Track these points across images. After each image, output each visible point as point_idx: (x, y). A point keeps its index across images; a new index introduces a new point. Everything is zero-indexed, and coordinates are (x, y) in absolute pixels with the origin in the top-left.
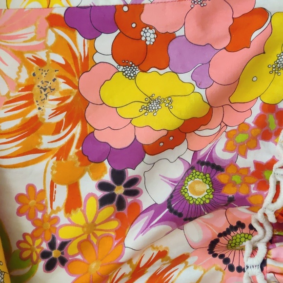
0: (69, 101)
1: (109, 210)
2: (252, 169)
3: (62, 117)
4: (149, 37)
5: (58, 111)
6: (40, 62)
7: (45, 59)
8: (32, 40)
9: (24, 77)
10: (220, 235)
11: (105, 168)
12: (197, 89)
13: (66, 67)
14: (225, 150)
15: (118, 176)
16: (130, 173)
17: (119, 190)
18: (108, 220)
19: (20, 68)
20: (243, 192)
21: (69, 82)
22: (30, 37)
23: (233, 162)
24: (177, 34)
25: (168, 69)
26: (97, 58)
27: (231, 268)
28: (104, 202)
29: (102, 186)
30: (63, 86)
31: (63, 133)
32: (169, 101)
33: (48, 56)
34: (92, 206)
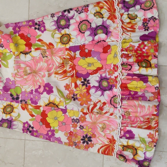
0: (72, 66)
1: (84, 87)
2: (114, 78)
3: (71, 69)
4: (87, 51)
5: (70, 68)
6: (64, 58)
7: (65, 57)
8: (62, 54)
9: (61, 62)
10: (112, 98)
11: (82, 79)
12: (98, 61)
13: (70, 59)
14: (109, 75)
15: (85, 80)
16: (87, 79)
17: (86, 83)
18: (84, 89)
19: (60, 60)
20: (113, 84)
21: (71, 62)
22: (62, 53)
23: (110, 77)
24: (92, 50)
25: (91, 57)
26: (77, 56)
27: (115, 108)
28: (83, 85)
29: (82, 82)
30: (70, 63)
31: (71, 72)
32: (93, 64)
33: (66, 57)
34: (81, 86)
